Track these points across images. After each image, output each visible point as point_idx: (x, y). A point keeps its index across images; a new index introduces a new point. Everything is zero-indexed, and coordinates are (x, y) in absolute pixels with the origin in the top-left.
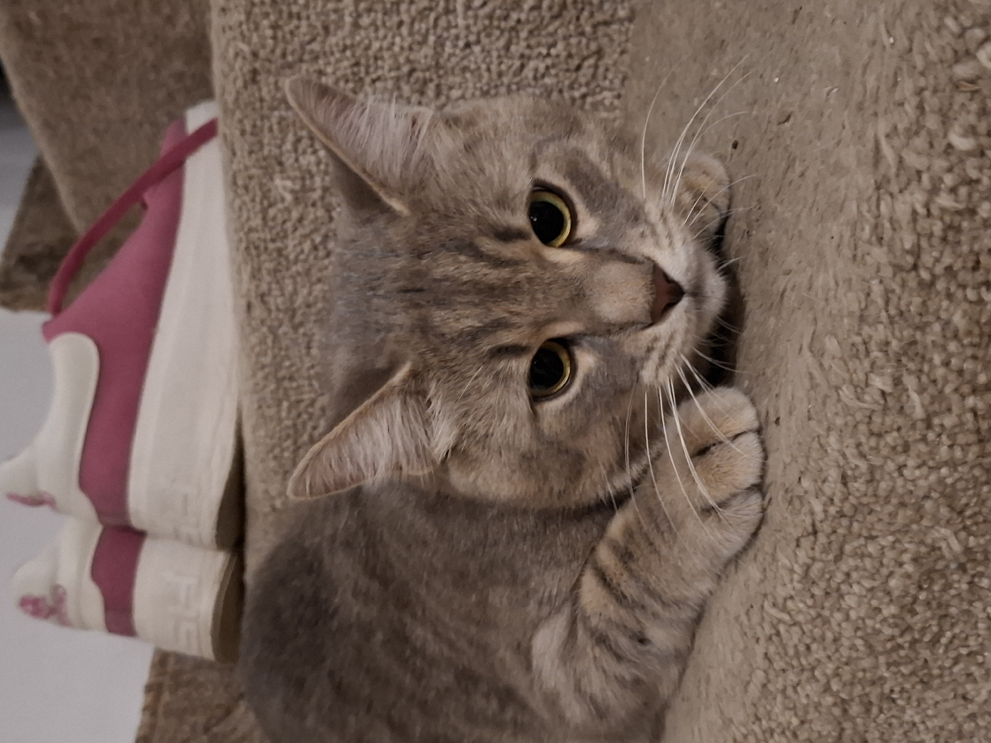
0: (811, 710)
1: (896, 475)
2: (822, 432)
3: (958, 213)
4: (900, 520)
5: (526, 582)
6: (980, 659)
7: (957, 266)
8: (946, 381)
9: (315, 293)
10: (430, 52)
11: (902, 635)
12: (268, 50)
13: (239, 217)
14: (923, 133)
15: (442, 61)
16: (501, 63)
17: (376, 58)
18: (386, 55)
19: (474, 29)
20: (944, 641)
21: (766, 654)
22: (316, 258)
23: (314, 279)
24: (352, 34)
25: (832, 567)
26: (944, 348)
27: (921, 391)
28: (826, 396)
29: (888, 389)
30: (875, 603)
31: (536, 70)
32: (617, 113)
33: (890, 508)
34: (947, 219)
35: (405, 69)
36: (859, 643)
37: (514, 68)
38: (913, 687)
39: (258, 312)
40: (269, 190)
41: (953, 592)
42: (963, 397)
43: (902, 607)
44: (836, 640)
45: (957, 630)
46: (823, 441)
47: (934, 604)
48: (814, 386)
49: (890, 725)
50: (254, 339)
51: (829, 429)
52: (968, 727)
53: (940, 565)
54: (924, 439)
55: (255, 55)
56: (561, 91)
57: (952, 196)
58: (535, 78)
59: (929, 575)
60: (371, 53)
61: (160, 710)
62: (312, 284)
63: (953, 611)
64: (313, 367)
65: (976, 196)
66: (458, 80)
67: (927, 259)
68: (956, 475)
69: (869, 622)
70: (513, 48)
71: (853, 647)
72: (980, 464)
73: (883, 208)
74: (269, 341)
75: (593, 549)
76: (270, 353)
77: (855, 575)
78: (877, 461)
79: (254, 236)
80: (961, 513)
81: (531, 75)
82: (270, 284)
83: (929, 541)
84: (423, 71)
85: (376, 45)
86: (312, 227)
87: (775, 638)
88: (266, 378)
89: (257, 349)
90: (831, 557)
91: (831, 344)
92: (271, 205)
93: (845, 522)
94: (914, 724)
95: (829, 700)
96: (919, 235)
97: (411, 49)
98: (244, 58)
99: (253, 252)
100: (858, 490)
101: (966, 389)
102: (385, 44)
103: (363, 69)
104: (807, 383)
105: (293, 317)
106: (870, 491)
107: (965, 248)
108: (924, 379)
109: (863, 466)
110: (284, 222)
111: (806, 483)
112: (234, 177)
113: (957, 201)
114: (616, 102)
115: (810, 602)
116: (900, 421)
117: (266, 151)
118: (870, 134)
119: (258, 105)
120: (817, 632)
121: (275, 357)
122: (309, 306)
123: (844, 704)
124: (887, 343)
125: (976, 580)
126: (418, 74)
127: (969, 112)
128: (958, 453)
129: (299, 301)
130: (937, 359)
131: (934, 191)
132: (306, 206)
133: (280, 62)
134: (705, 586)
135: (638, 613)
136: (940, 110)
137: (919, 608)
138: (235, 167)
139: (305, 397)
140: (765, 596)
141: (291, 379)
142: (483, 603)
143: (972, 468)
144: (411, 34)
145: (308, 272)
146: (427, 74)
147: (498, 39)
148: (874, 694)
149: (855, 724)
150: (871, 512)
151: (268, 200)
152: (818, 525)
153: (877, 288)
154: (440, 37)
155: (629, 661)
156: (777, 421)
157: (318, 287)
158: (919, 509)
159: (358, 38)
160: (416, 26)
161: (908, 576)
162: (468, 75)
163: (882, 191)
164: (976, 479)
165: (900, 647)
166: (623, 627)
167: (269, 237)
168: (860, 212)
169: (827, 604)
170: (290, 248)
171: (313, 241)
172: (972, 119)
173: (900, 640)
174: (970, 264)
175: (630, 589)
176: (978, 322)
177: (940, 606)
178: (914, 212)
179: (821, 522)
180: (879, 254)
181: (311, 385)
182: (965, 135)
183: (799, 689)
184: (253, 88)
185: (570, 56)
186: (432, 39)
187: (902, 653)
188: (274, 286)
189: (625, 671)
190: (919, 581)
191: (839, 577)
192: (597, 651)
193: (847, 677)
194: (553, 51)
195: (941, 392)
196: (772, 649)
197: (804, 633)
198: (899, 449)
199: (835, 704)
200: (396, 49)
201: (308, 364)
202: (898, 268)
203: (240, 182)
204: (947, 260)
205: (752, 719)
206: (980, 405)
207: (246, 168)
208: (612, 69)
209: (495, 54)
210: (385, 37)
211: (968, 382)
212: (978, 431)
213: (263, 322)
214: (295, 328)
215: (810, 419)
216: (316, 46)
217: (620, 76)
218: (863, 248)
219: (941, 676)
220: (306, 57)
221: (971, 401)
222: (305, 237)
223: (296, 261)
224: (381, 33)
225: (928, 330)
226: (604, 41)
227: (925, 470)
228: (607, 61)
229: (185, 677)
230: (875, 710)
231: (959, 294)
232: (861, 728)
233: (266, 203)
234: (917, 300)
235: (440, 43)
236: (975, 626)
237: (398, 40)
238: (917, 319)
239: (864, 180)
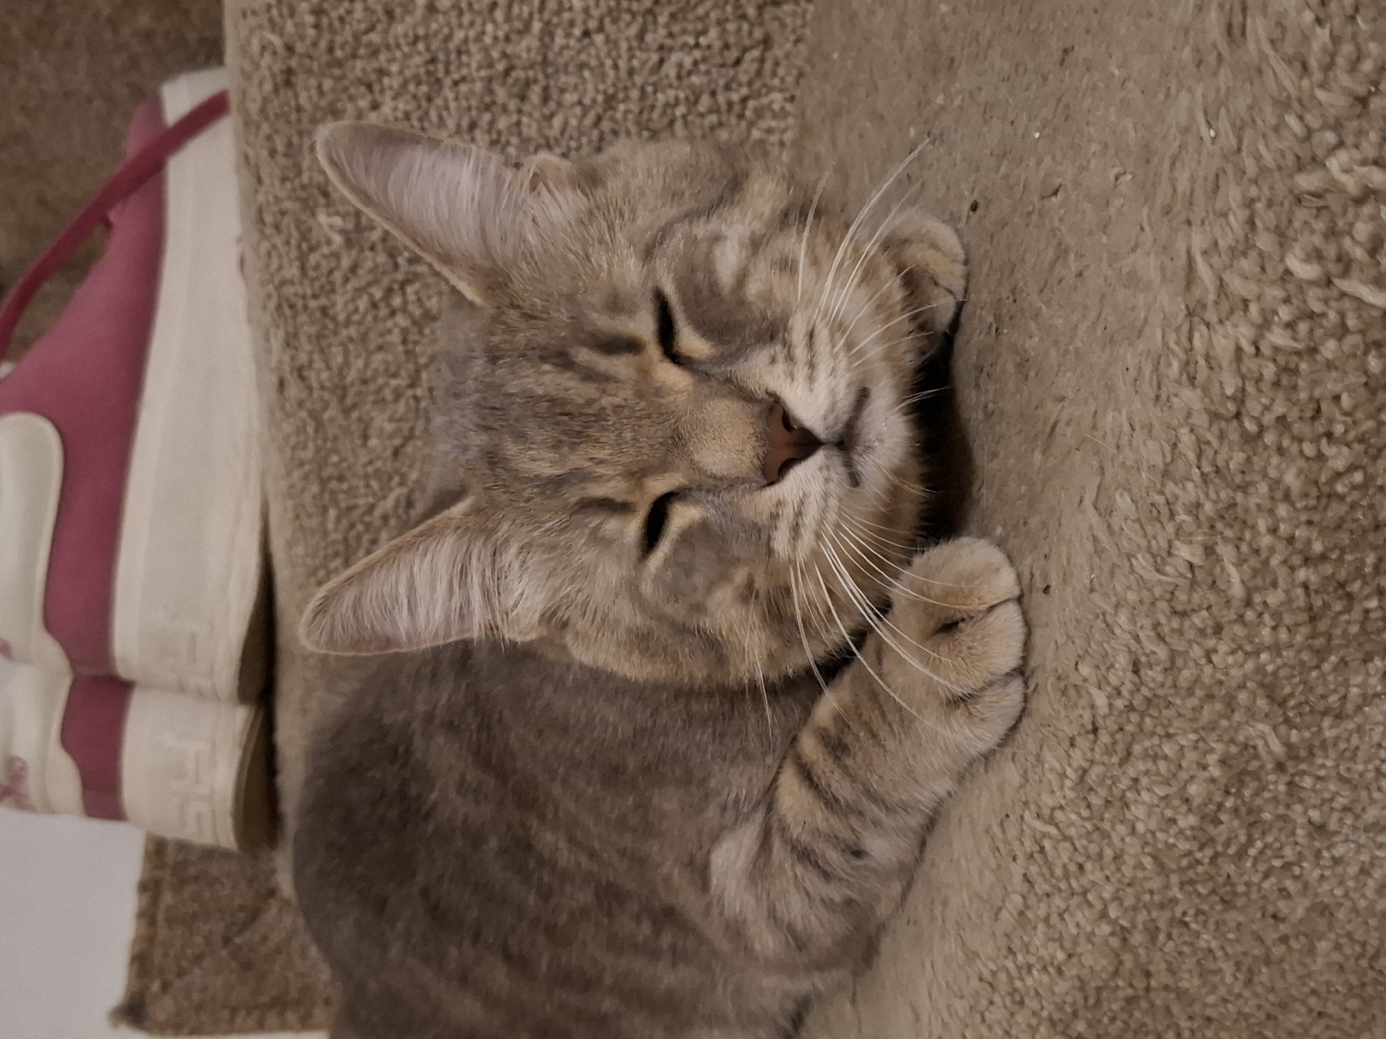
0: (1082, 940)
1: (1203, 661)
2: (1109, 609)
3: (1298, 353)
4: (1207, 714)
5: (703, 782)
6: (1297, 871)
7: (1294, 414)
8: (1272, 550)
9: (374, 365)
10: (535, 43)
11: (1201, 848)
12: (308, 42)
13: (268, 265)
14: (1253, 255)
15: (550, 56)
16: (631, 57)
17: (459, 52)
18: (473, 48)
19: (595, 13)
20: (1252, 852)
21: (1025, 875)
22: (375, 318)
23: (372, 346)
24: (426, 21)
25: (1116, 771)
26: (1271, 512)
27: (1240, 563)
28: (1114, 566)
29: (1196, 561)
30: (1169, 813)
31: (680, 65)
32: (790, 121)
33: (1193, 702)
34: (1282, 360)
35: (501, 66)
36: (1148, 861)
37: (650, 63)
38: (1212, 907)
39: (294, 390)
40: (310, 230)
41: (1267, 795)
42: (1293, 569)
43: (1203, 818)
44: (1117, 857)
45: (1270, 839)
46: (1109, 619)
47: (1243, 810)
48: (1099, 551)
49: (1180, 953)
50: (288, 427)
51: (1117, 606)
52: (1278, 951)
53: (1254, 765)
54: (1241, 618)
55: (290, 49)
56: (713, 94)
57: (1289, 332)
58: (679, 77)
59: (1240, 778)
60: (452, 46)
61: (161, 916)
62: (369, 354)
63: (1266, 816)
64: (371, 462)
65: (1319, 332)
66: (572, 80)
67: (1253, 407)
68: (1279, 661)
69: (1159, 835)
70: (649, 37)
71: (1140, 866)
72: (1310, 647)
73: (1197, 341)
74: (310, 430)
75: (795, 739)
76: (311, 445)
77: (1144, 781)
78: (1180, 646)
79: (288, 290)
80: (1282, 704)
81: (673, 73)
82: (310, 353)
83: (1241, 738)
84: (525, 69)
85: (459, 35)
86: (370, 277)
87: (1037, 856)
88: (306, 477)
89: (293, 440)
90: (1115, 760)
91: (1123, 502)
92: (312, 249)
93: (1134, 717)
94: (1210, 950)
95: (1106, 928)
96: (1243, 378)
97: (507, 39)
98: (275, 53)
99: (287, 311)
100: (1154, 680)
101: (1296, 560)
102: (472, 34)
103: (441, 67)
104: (1089, 547)
105: (344, 396)
106: (1169, 682)
107: (1303, 395)
108: (1244, 548)
109: (1162, 653)
110: (331, 272)
111: (1085, 670)
112: (260, 211)
113: (1294, 339)
114: (788, 107)
115: (1085, 813)
116: (1212, 598)
117: (305, 178)
118: (1181, 246)
119: (293, 117)
120: (1093, 848)
121: (318, 450)
122: (365, 382)
123: (1123, 934)
124: (1198, 505)
125: (1297, 778)
126: (518, 74)
127: (1313, 232)
128: (1283, 635)
129: (352, 375)
130: (1262, 525)
131: (1265, 325)
132: (362, 250)
133: (325, 58)
134: (942, 786)
135: (854, 821)
136: (1277, 227)
137: (1224, 817)
138: (261, 198)
139: (361, 502)
140: (1026, 804)
141: (341, 479)
142: (643, 806)
143: (1299, 652)
144: (508, 19)
145: (364, 338)
146: (531, 73)
147: (628, 25)
148: (1162, 918)
149: (1137, 956)
150: (1169, 705)
151: (307, 242)
152: (1100, 721)
153: (1186, 439)
154: (548, 23)
155: (841, 879)
156: (1046, 590)
157: (378, 359)
158: (1230, 703)
159: (434, 26)
160: (516, 10)
161: (1213, 780)
162: (587, 74)
163: (1196, 319)
164: (1303, 664)
165: (1198, 862)
166: (833, 839)
167: (309, 292)
168: (1165, 344)
169: (1107, 816)
170: (339, 306)
171: (371, 296)
172: (1317, 240)
173: (1199, 855)
174: (1309, 414)
175: (843, 789)
176: (1316, 483)
177: (1250, 811)
178: (1239, 349)
179: (1105, 717)
180: (1190, 397)
181: (368, 486)
182: (1307, 260)
183: (1066, 916)
184: (286, 93)
185: (727, 46)
186: (537, 26)
187: (1200, 869)
188: (316, 357)
189: (835, 893)
190: (1226, 786)
191: (1125, 783)
192: (799, 870)
193: (1129, 901)
194: (703, 41)
195: (1266, 563)
196: (1034, 869)
197: (1076, 849)
198: (1209, 631)
199: (1113, 934)
200: (488, 40)
201: (363, 459)
202: (1215, 416)
203: (268, 219)
204: (1279, 409)
205: (1004, 952)
206: (1314, 579)
207: (278, 200)
208: (784, 63)
209: (624, 46)
210: (472, 24)
211: (1300, 552)
212: (1310, 608)
213: (301, 404)
214: (346, 412)
215: (1092, 590)
216: (375, 37)
217: (795, 72)
218: (1168, 388)
219: (1247, 894)
220: (362, 51)
221: (1302, 574)
222: (359, 291)
223: (348, 323)
224: (466, 19)
225: (1252, 490)
226: (774, 26)
227: (1240, 656)
228: (777, 52)
229: (192, 871)
230: (1162, 937)
231: (1294, 449)
232: (1143, 959)
233: (305, 246)
234: (1239, 457)
235: (548, 32)
236: (1294, 834)
237: (489, 28)
238: (1238, 479)
239: (1171, 302)
